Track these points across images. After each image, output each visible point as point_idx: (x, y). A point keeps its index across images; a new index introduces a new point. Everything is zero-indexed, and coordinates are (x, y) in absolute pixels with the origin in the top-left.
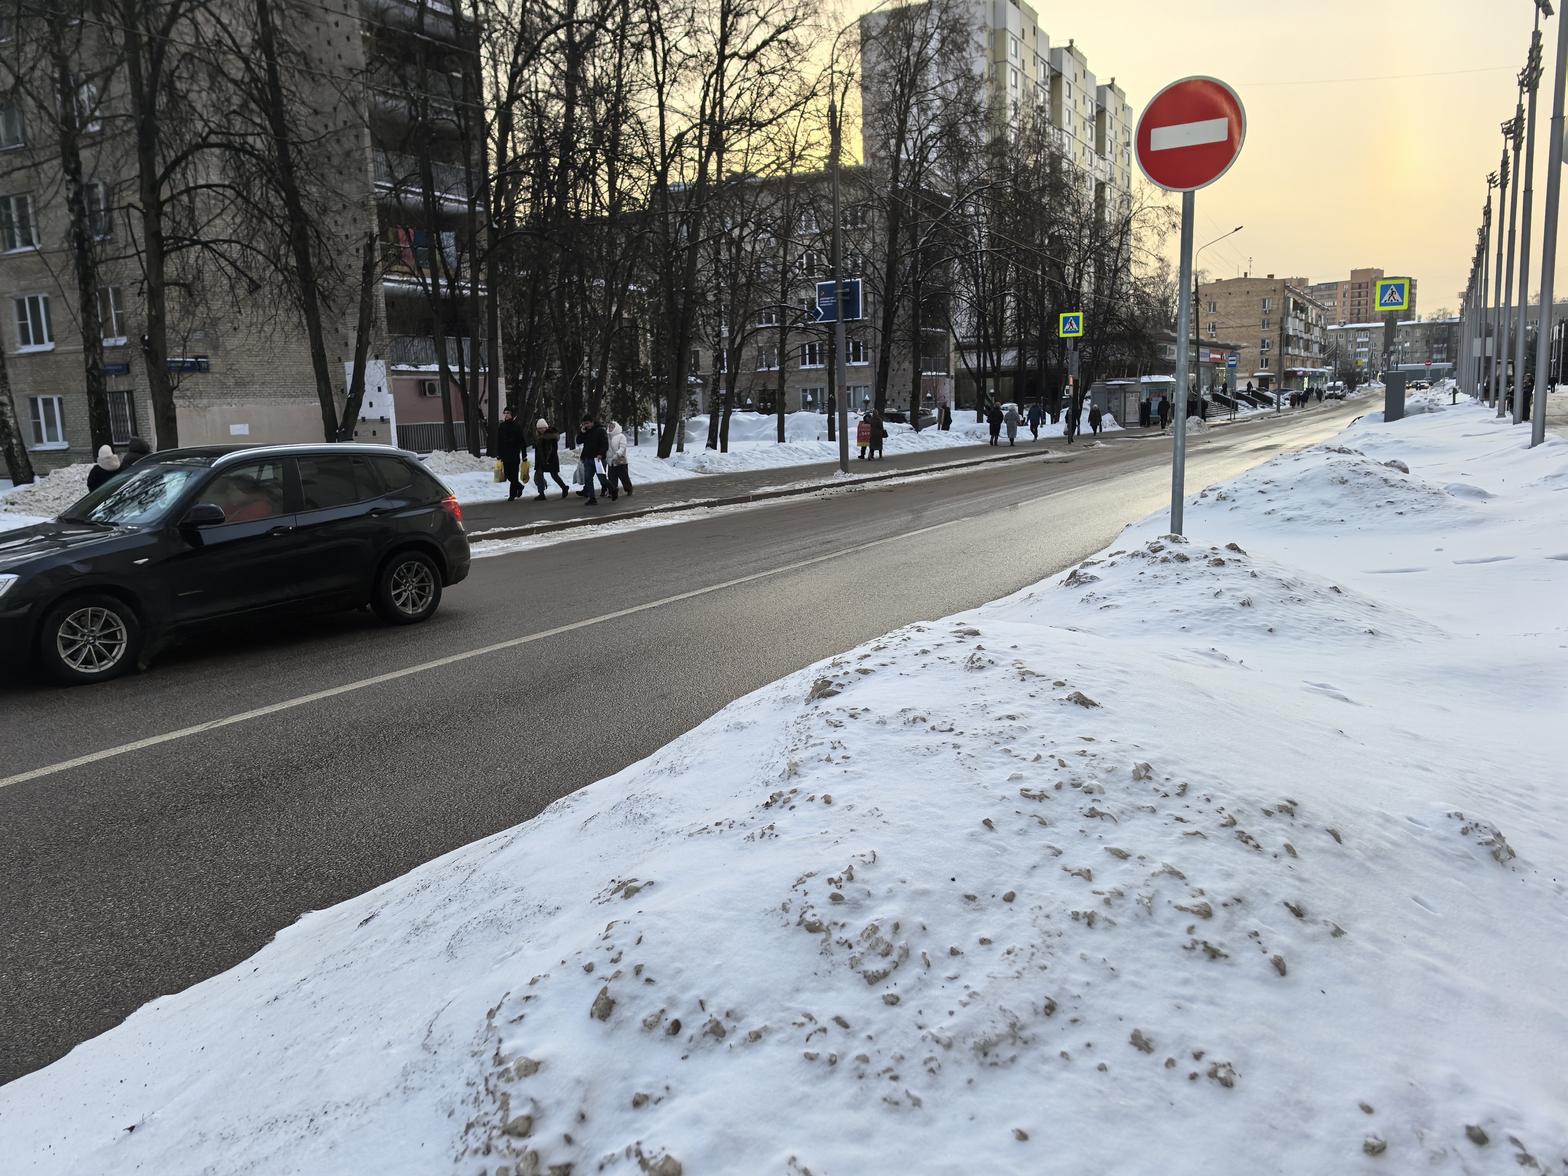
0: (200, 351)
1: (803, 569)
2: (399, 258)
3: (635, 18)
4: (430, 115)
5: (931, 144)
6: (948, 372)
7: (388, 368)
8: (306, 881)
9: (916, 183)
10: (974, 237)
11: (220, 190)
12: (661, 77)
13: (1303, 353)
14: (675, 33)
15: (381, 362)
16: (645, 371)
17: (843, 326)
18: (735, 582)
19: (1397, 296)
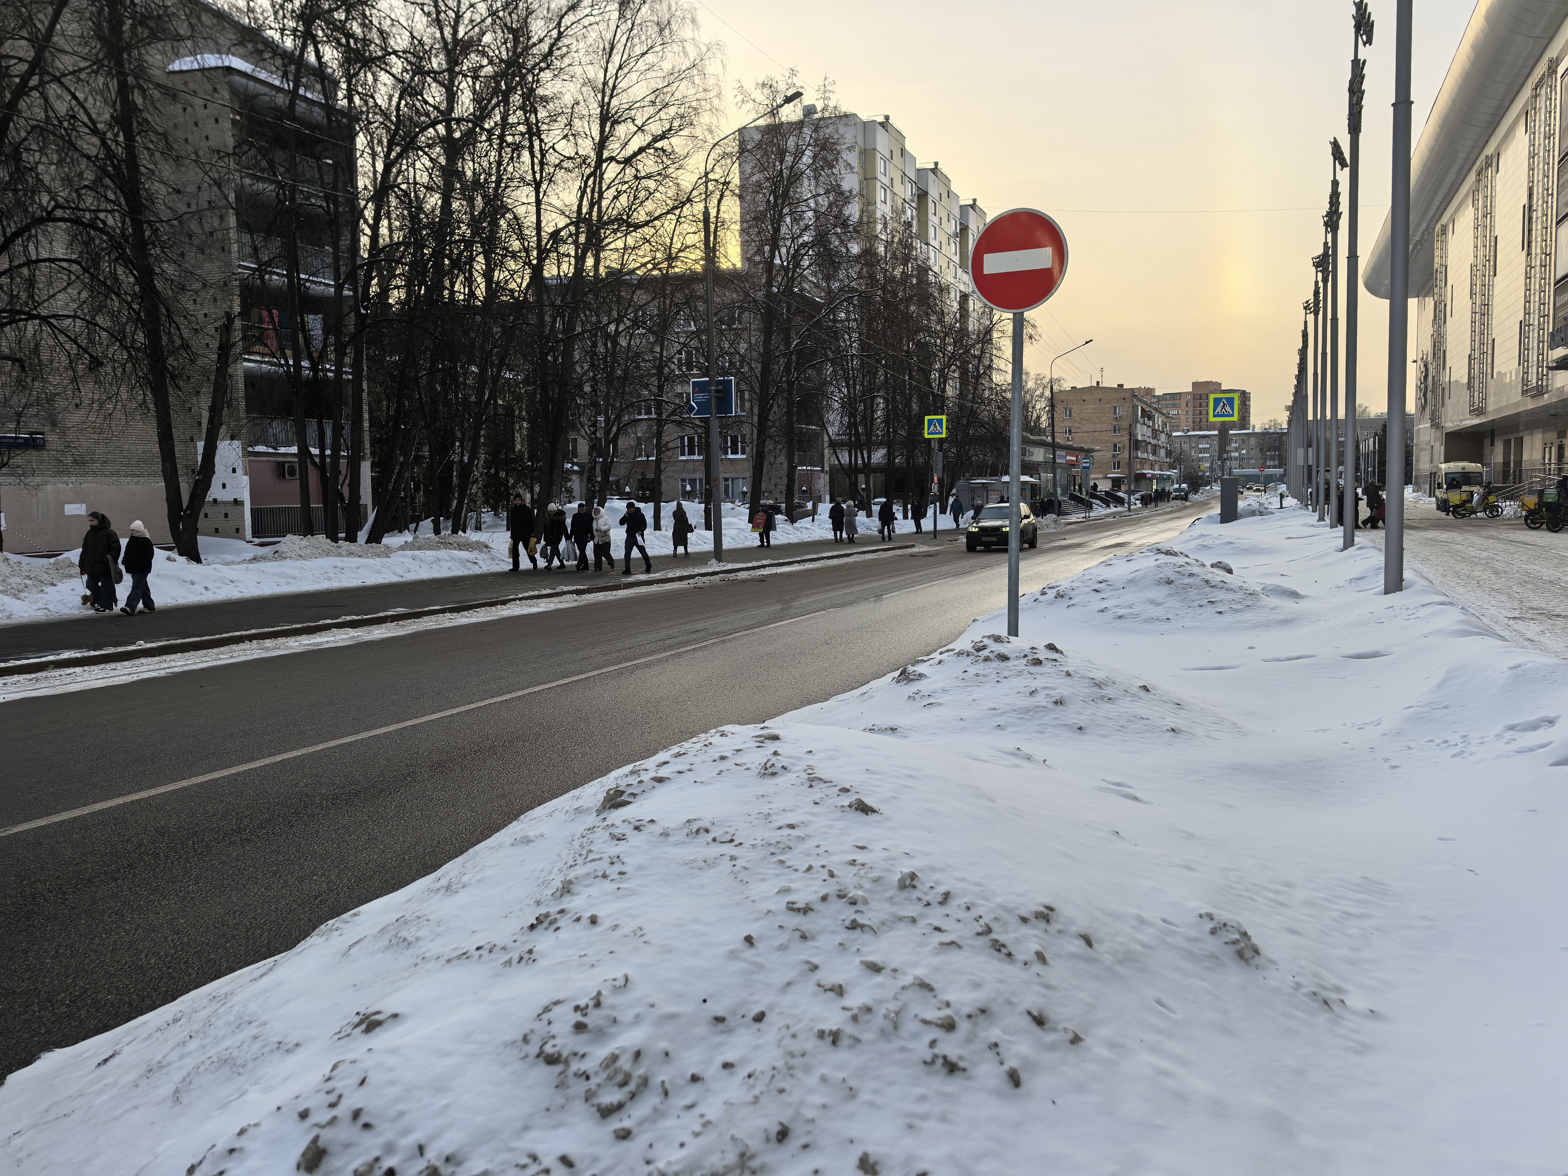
0: (35, 426)
1: (667, 659)
2: (260, 339)
3: (512, 119)
4: (299, 198)
5: (803, 252)
6: (823, 467)
7: (244, 449)
8: (79, 1009)
9: (789, 288)
10: (845, 341)
11: (65, 264)
12: (538, 176)
13: (1151, 457)
14: (553, 136)
15: (236, 443)
16: (520, 457)
17: (717, 421)
18: (595, 673)
19: (1228, 409)
